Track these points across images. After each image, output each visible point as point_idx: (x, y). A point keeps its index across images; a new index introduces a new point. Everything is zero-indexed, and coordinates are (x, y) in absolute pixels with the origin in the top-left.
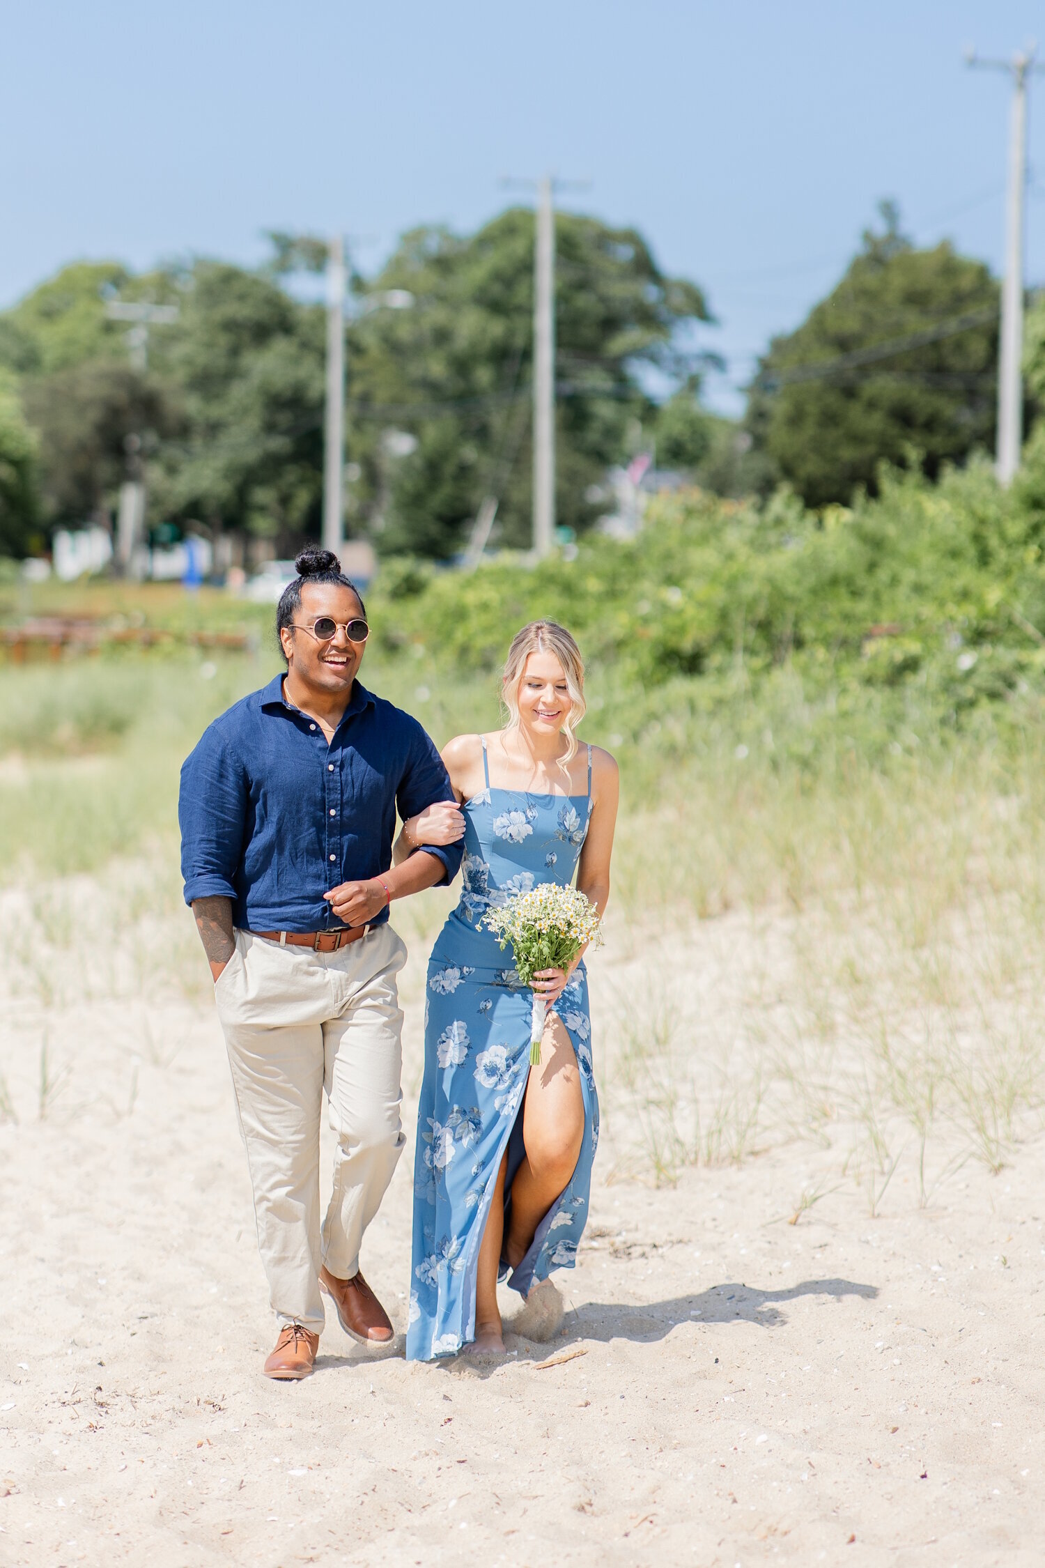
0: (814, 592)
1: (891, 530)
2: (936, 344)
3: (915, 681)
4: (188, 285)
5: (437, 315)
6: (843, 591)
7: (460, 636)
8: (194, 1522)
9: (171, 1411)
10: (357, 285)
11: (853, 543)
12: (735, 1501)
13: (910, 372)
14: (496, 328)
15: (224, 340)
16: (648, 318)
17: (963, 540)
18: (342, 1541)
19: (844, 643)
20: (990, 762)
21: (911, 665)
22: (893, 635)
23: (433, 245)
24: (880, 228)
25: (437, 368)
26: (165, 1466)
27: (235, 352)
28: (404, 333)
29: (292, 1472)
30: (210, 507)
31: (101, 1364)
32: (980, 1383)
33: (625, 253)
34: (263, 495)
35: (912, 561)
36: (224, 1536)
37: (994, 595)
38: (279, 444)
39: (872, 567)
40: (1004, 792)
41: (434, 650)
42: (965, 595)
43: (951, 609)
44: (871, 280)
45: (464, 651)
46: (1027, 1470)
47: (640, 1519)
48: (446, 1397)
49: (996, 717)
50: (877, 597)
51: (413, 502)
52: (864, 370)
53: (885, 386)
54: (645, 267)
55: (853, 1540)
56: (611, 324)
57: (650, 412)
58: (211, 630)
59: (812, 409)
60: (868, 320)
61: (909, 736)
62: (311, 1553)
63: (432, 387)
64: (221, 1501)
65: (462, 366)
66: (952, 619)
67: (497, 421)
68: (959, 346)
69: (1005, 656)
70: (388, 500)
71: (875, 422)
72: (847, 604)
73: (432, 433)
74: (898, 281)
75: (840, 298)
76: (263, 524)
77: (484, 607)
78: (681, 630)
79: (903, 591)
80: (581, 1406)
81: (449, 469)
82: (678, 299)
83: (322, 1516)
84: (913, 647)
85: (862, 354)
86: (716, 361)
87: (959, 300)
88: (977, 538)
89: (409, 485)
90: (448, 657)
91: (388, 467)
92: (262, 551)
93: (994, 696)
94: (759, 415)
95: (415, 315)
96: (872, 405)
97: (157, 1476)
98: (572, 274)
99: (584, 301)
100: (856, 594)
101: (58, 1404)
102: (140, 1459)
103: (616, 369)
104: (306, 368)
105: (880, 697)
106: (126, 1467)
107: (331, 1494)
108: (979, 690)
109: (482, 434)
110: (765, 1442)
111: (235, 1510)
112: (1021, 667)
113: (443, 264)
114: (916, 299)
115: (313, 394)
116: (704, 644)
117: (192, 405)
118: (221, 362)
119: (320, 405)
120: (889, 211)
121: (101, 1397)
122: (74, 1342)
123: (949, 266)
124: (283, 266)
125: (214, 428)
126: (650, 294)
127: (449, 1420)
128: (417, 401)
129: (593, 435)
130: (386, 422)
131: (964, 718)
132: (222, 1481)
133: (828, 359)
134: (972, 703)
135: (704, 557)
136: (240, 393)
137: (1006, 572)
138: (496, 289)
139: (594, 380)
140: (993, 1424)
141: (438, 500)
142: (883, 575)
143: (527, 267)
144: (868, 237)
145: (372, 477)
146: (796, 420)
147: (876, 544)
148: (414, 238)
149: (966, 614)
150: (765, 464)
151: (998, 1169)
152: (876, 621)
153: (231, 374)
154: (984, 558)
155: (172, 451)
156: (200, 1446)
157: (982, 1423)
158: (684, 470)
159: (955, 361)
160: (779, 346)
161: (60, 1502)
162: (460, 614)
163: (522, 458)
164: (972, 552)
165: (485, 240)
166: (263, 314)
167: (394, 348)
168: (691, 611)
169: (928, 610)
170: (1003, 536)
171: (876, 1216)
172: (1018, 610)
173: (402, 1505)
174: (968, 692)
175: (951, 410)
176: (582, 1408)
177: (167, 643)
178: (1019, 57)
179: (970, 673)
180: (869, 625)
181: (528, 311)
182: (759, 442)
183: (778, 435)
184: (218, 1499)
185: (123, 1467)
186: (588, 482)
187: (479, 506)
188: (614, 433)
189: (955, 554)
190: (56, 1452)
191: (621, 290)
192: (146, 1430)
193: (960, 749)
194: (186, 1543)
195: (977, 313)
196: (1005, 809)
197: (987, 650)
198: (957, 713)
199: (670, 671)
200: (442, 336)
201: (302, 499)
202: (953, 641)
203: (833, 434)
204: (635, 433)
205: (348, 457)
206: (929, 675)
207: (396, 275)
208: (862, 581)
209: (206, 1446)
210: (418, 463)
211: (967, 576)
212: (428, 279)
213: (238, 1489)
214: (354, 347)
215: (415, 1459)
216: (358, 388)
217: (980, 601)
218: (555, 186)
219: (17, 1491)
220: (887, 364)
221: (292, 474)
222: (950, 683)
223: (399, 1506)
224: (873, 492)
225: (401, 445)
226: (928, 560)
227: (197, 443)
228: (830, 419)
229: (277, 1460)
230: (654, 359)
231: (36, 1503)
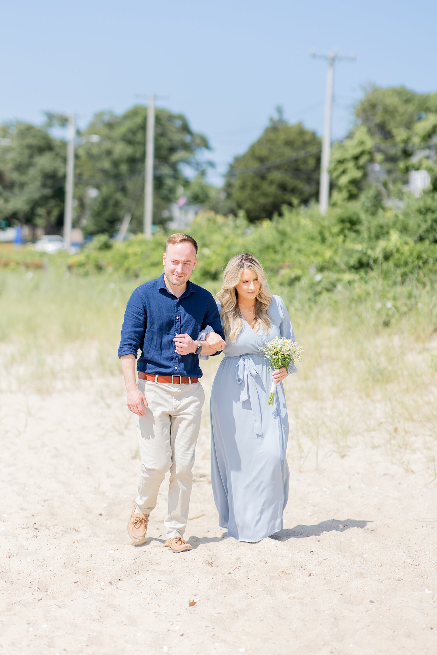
0: (261, 251)
1: (288, 230)
2: (296, 161)
3: (298, 285)
4: (14, 131)
5: (107, 145)
6: (271, 251)
7: (126, 264)
8: (76, 568)
9: (62, 531)
10: (79, 133)
11: (275, 233)
12: (267, 563)
13: (286, 170)
14: (129, 150)
15: (27, 152)
16: (186, 147)
17: (316, 233)
18: (129, 574)
19: (272, 270)
20: (327, 315)
21: (297, 279)
22: (291, 267)
23: (107, 118)
24: (276, 117)
25: (106, 164)
26: (64, 549)
27: (31, 157)
28: (95, 151)
29: (108, 552)
30: (21, 216)
31: (33, 516)
32: (347, 526)
33: (178, 123)
34: (41, 211)
35: (296, 241)
36: (88, 572)
37: (328, 254)
38: (47, 192)
39: (282, 243)
40: (334, 325)
41: (116, 269)
42: (316, 254)
43: (312, 258)
44: (272, 136)
45: (127, 270)
46: (367, 555)
47: (234, 568)
48: (158, 529)
49: (330, 298)
50: (284, 254)
51: (98, 214)
52: (269, 170)
53: (277, 176)
54: (185, 128)
55: (310, 575)
56: (172, 150)
57: (186, 183)
58: (29, 260)
59: (249, 184)
60: (271, 150)
61: (297, 304)
62: (120, 578)
63: (104, 172)
64: (84, 561)
65: (116, 164)
66: (313, 262)
67: (130, 185)
68: (305, 161)
69: (332, 276)
70: (88, 213)
71: (272, 189)
72: (273, 256)
73: (105, 190)
74: (282, 137)
75: (260, 142)
76: (40, 222)
77: (135, 254)
78: (211, 264)
79: (293, 252)
80: (206, 532)
81: (111, 202)
82: (198, 141)
83: (122, 565)
84: (298, 272)
85: (268, 164)
86: (212, 164)
87: (305, 144)
88: (321, 233)
89: (96, 208)
90: (121, 272)
91: (88, 201)
92: (40, 232)
93: (328, 290)
94: (229, 186)
95: (99, 144)
96: (271, 183)
97: (62, 552)
98: (160, 131)
99: (164, 142)
100: (276, 252)
101: (21, 529)
102: (55, 546)
103: (174, 167)
104: (58, 164)
105: (286, 290)
106: (50, 549)
107: (124, 559)
108: (323, 288)
109: (123, 190)
110: (274, 544)
111: (90, 564)
112: (339, 280)
113: (111, 126)
114: (289, 143)
115: (60, 174)
116: (219, 269)
117: (15, 176)
118: (26, 161)
119: (64, 177)
120: (280, 110)
121: (36, 526)
122: (22, 509)
123: (302, 132)
124: (50, 124)
125: (22, 185)
126: (188, 139)
127: (161, 536)
128: (99, 177)
129: (164, 192)
130: (87, 184)
131: (317, 298)
132: (84, 554)
133: (255, 165)
134: (320, 293)
135: (217, 237)
136: (33, 172)
137: (331, 245)
138: (130, 136)
139: (166, 170)
140: (353, 540)
141: (107, 214)
142: (286, 245)
143: (143, 127)
144: (271, 120)
145: (82, 205)
146: (243, 187)
147: (283, 234)
148: (99, 116)
149: (317, 261)
150: (231, 204)
151: (343, 457)
152: (284, 262)
153: (30, 165)
154: (323, 240)
155: (7, 194)
156: (74, 543)
157: (349, 539)
158: (199, 205)
159: (303, 167)
160: (238, 160)
161: (29, 560)
162: (126, 257)
163: (140, 199)
164: (319, 238)
165: (127, 117)
166: (42, 143)
167: (91, 157)
168: (214, 258)
169: (303, 259)
170: (331, 233)
171: (301, 472)
172: (337, 259)
173: (149, 563)
174: (319, 289)
175: (301, 185)
176: (207, 533)
177: (12, 265)
178: (331, 54)
179: (320, 282)
180: (281, 264)
181: (144, 144)
182: (229, 196)
183: (236, 193)
184: (84, 560)
185: (49, 549)
186: (163, 209)
187: (123, 217)
188: (172, 190)
189: (313, 238)
190: (24, 544)
191: (177, 137)
192: (54, 537)
193: (316, 309)
194: (76, 574)
195: (313, 149)
196: (333, 331)
197: (326, 273)
198: (315, 296)
199: (206, 279)
200: (109, 153)
201: (55, 213)
202: (312, 270)
203: (257, 193)
204: (180, 190)
205: (74, 197)
206: (304, 282)
207: (92, 129)
208: (278, 248)
209: (76, 543)
210: (100, 200)
211: (317, 246)
212: (105, 131)
213: (90, 557)
214: (77, 157)
215: (152, 548)
216: (78, 171)
217: (322, 255)
218: (155, 97)
219: (13, 556)
220: (278, 168)
221: (52, 203)
222: (312, 285)
223: (148, 563)
224: (281, 215)
225: (92, 193)
226: (303, 240)
227: (16, 190)
228: (256, 187)
229: (103, 548)
230: (188, 162)
231: (20, 560)
